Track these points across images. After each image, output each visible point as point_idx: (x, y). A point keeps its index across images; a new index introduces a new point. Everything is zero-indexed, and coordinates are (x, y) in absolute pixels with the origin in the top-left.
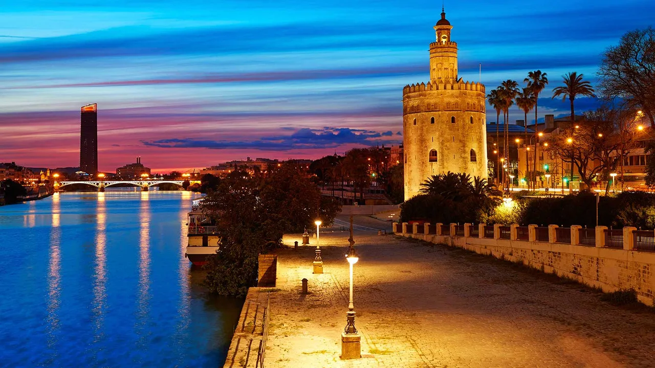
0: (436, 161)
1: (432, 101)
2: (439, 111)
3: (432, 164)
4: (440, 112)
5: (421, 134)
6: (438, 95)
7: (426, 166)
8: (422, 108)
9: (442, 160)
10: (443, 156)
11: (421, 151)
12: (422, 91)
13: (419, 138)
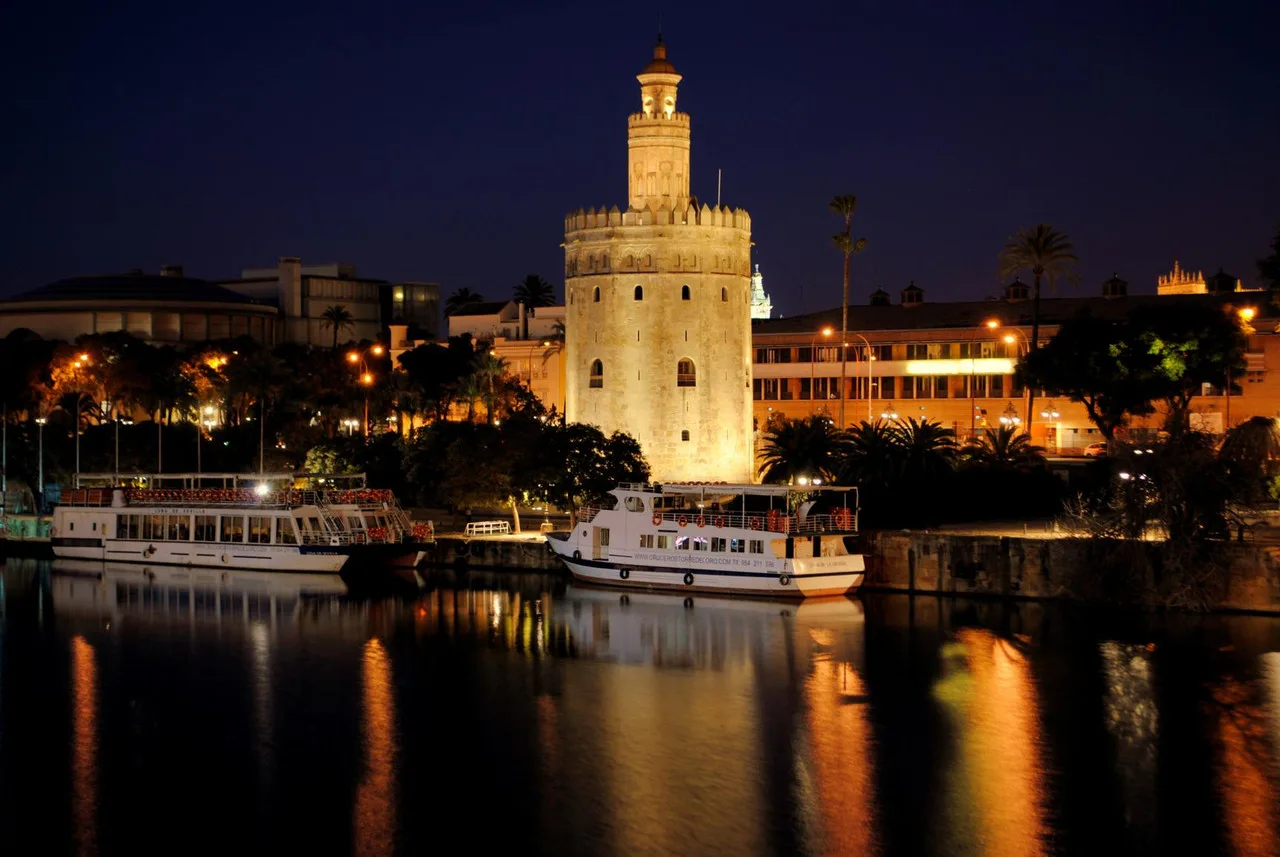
0: (693, 384)
1: (685, 249)
2: (701, 272)
3: (684, 390)
4: (703, 276)
5: (659, 324)
6: (701, 237)
7: (670, 395)
8: (661, 264)
9: (707, 384)
10: (708, 373)
11: (658, 361)
12: (663, 225)
13: (652, 330)
